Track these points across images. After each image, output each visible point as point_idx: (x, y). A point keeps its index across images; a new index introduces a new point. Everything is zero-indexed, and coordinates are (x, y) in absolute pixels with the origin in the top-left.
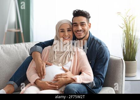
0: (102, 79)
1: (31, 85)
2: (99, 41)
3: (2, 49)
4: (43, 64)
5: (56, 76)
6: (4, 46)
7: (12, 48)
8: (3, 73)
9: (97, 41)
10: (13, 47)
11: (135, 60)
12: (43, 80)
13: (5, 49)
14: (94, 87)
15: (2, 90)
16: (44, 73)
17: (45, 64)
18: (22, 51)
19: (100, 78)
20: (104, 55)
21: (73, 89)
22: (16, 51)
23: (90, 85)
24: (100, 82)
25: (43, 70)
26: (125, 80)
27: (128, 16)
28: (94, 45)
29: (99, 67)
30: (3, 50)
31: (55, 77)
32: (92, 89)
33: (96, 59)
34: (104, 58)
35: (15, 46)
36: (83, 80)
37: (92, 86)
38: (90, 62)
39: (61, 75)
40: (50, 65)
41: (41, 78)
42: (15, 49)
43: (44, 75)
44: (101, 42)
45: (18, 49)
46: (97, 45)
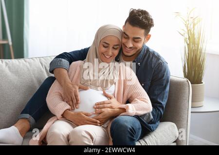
0: (161, 110)
1: (58, 119)
2: (156, 54)
3: (6, 66)
4: (75, 88)
5: (96, 105)
6: (9, 62)
7: (21, 64)
8: (9, 102)
9: (153, 53)
10: (23, 63)
11: (202, 83)
12: (76, 110)
13: (11, 65)
14: (151, 121)
15: (13, 127)
16: (77, 100)
17: (77, 88)
18: (36, 69)
19: (159, 108)
20: (164, 75)
21: (126, 124)
22: (28, 68)
23: (145, 118)
24: (158, 114)
25: (76, 96)
26: (192, 112)
27: (192, 18)
28: (149, 60)
29: (156, 92)
30: (9, 67)
31: (95, 107)
32: (149, 123)
33: (152, 81)
34: (164, 78)
35: (26, 61)
36: (137, 110)
37: (147, 120)
38: (143, 85)
39: (104, 103)
40: (86, 89)
41: (73, 108)
42: (27, 66)
43: (77, 103)
44: (159, 56)
45: (31, 66)
46: (154, 60)
